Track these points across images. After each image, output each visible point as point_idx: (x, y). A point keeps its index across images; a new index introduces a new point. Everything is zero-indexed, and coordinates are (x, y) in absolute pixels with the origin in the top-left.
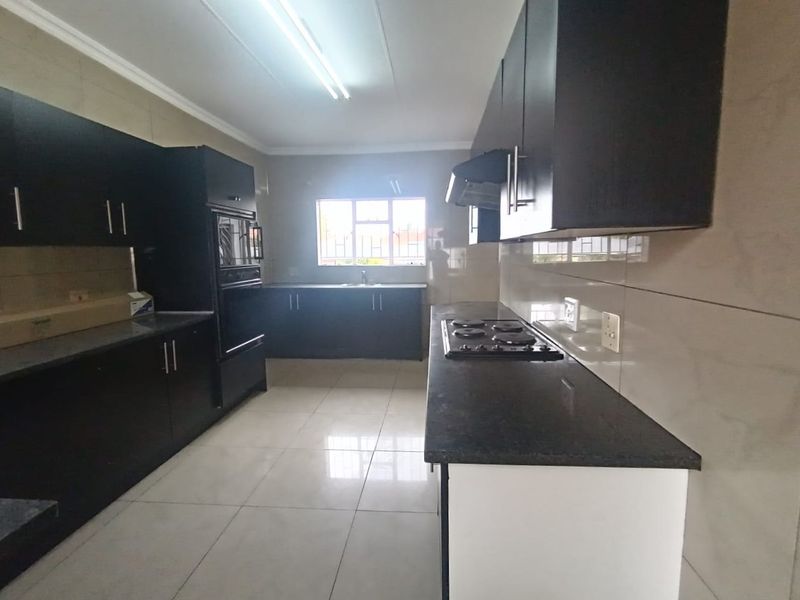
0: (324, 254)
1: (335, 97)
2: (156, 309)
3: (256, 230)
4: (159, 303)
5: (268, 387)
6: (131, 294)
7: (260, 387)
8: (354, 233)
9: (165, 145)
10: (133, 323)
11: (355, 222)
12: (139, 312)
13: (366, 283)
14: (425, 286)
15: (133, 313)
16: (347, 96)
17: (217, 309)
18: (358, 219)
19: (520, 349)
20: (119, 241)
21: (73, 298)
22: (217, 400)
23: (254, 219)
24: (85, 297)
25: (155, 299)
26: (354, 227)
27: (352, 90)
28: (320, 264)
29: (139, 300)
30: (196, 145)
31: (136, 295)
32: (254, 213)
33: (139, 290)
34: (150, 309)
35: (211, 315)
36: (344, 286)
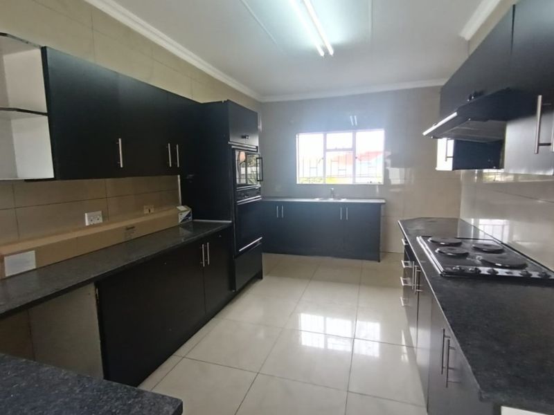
0: (301, 175)
1: (322, 54)
2: (193, 218)
3: (258, 160)
4: (195, 214)
5: (263, 276)
6: (178, 207)
7: (259, 276)
8: (324, 159)
9: (201, 101)
10: (180, 228)
11: (326, 150)
12: (183, 220)
13: (334, 197)
14: (383, 201)
15: (180, 221)
16: (331, 52)
17: (234, 219)
18: (328, 147)
19: (517, 273)
20: (173, 171)
21: (146, 212)
22: (232, 285)
23: (257, 151)
24: (152, 211)
25: (193, 211)
26: (325, 154)
27: (336, 48)
28: (298, 183)
29: (183, 211)
30: (223, 99)
31: (182, 208)
32: (257, 147)
33: (183, 205)
34: (190, 218)
35: (230, 224)
36: (317, 200)
